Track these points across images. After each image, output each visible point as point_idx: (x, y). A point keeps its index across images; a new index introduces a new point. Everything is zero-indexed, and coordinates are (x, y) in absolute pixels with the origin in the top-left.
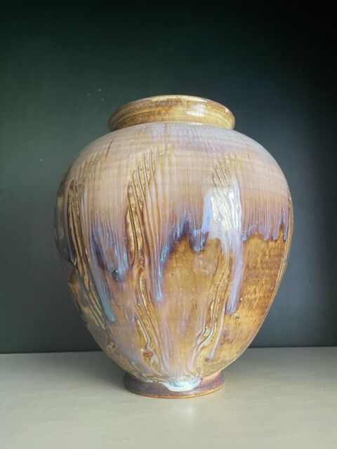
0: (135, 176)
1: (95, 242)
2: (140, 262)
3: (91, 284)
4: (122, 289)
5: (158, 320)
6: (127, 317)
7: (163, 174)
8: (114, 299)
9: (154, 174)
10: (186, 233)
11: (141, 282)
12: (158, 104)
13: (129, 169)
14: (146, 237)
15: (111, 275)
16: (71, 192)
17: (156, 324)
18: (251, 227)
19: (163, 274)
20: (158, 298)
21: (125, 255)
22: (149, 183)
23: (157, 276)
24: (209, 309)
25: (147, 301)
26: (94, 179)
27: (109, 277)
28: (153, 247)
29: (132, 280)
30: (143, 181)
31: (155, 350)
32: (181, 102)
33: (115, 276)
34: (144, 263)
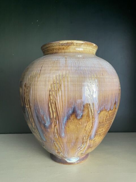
0: (52, 86)
2: (55, 122)
3: (35, 126)
4: (48, 131)
5: (63, 142)
6: (50, 140)
7: (64, 86)
8: (45, 134)
9: (60, 86)
10: (74, 112)
11: (55, 130)
12: (62, 45)
13: (50, 83)
14: (57, 113)
15: (43, 126)
16: (25, 88)
17: (62, 144)
18: (102, 107)
19: (65, 127)
20: (63, 136)
21: (49, 119)
22: (58, 90)
23: (62, 128)
24: (83, 139)
25: (58, 136)
26: (35, 85)
27: (42, 126)
28: (60, 117)
29: (52, 128)
30: (56, 89)
31: (61, 152)
32: (73, 44)
33: (45, 126)
34: (56, 123)
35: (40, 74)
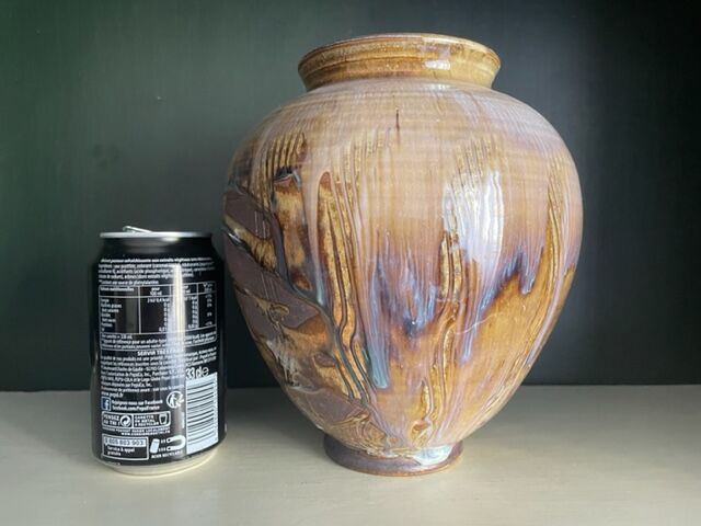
1: (380, 280)
2: (452, 310)
3: (357, 337)
4: (415, 346)
6: (410, 383)
8: (397, 359)
11: (447, 337)
14: (467, 275)
19: (480, 326)
20: (465, 357)
25: (449, 362)
26: (381, 180)
27: (397, 331)
28: (474, 290)
29: (435, 334)
31: (434, 422)
33: (408, 329)
34: (458, 311)
35: (402, 141)
